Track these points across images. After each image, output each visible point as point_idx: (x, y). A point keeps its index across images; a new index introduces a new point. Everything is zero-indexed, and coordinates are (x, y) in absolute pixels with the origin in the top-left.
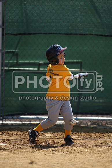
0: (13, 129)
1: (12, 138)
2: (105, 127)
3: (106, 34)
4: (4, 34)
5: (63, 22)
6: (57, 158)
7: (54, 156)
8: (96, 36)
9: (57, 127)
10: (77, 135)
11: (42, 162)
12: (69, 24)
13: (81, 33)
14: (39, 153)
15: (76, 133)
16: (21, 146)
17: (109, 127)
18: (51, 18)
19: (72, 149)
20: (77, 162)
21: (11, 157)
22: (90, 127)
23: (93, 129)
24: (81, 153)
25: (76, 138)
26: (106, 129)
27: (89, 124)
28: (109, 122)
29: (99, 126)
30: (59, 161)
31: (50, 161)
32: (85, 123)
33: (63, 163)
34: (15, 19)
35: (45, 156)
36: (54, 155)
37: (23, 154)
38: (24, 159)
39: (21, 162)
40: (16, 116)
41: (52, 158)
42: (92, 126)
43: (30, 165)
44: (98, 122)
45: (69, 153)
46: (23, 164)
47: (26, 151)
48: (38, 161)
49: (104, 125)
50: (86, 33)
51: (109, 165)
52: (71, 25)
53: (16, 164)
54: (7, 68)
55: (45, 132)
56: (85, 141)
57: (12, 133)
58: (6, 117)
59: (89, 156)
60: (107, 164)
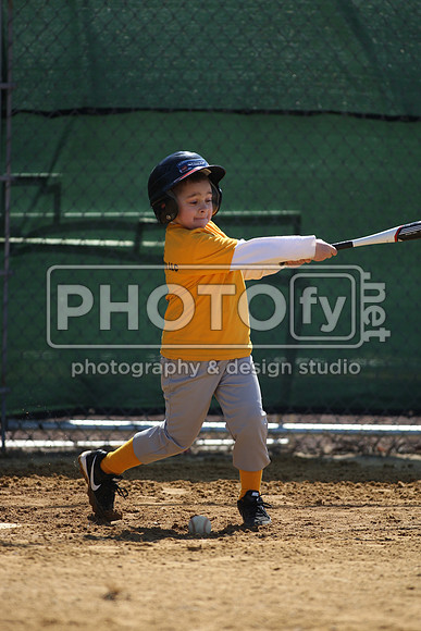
0: (41, 468)
1: (40, 502)
2: (390, 463)
3: (393, 113)
4: (9, 112)
5: (230, 65)
6: (208, 578)
7: (196, 569)
8: (353, 120)
9: (206, 460)
10: (284, 491)
11: (153, 593)
12: (252, 74)
13: (298, 108)
14: (141, 559)
15: (277, 485)
16: (72, 532)
17: (401, 459)
18: (182, 52)
19: (263, 543)
20: (284, 593)
21: (33, 575)
22: (333, 461)
23: (344, 468)
24: (297, 559)
25: (278, 503)
26: (393, 467)
27: (328, 448)
28: (401, 441)
29: (367, 456)
30: (215, 589)
31: (180, 588)
32: (313, 445)
33: (229, 595)
34: (47, 55)
35: (162, 570)
36: (195, 565)
37: (81, 561)
38: (84, 580)
39: (73, 594)
40: (52, 421)
41: (187, 577)
42: (338, 457)
43: (107, 605)
44: (361, 443)
45: (251, 557)
46: (79, 600)
47: (91, 552)
48: (135, 588)
49: (384, 454)
50: (314, 108)
51: (403, 605)
52: (258, 77)
53: (54, 599)
54: (20, 240)
55: (163, 481)
56: (312, 514)
57: (39, 484)
58: (17, 426)
59: (327, 571)
60: (397, 600)
